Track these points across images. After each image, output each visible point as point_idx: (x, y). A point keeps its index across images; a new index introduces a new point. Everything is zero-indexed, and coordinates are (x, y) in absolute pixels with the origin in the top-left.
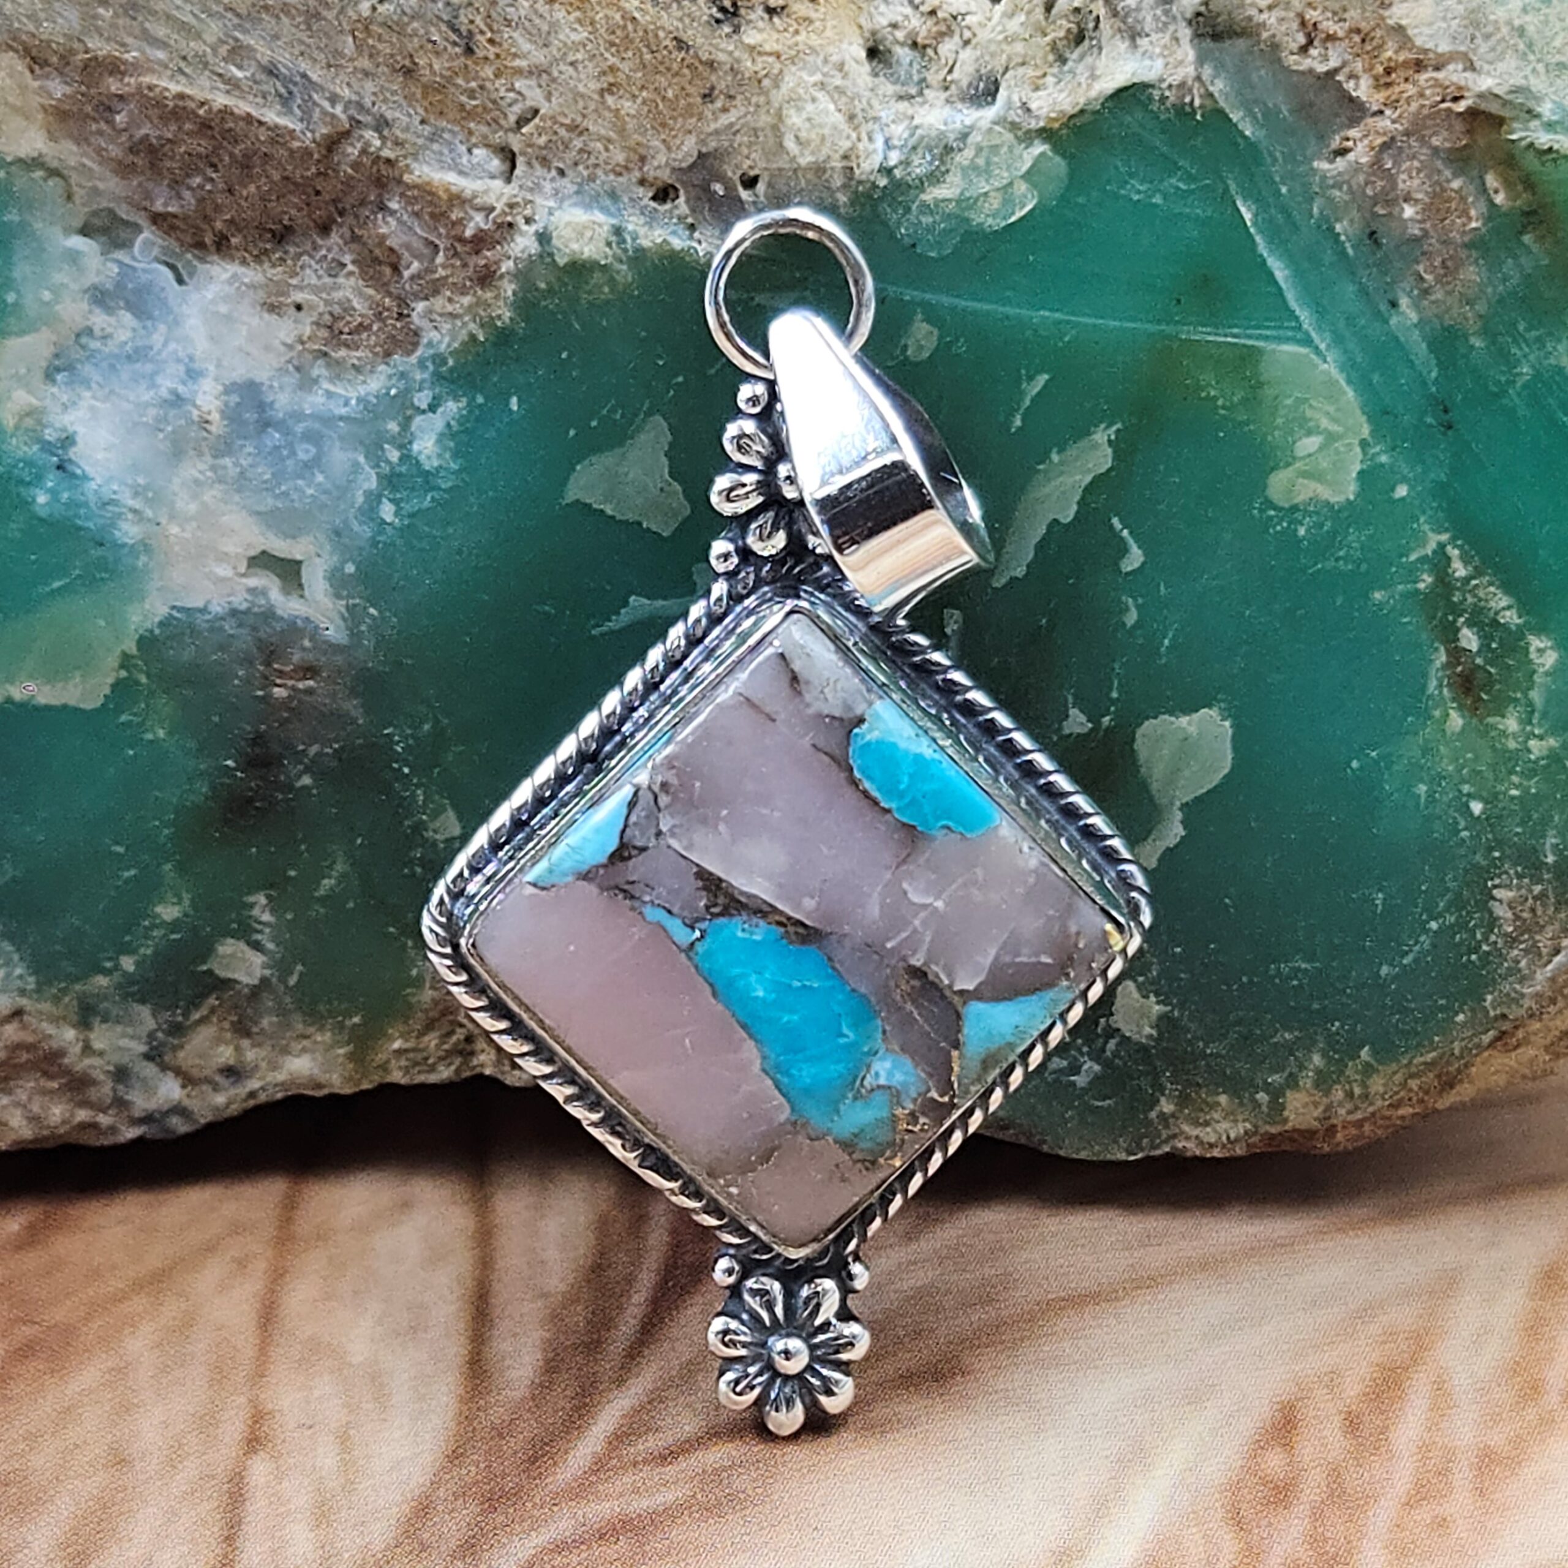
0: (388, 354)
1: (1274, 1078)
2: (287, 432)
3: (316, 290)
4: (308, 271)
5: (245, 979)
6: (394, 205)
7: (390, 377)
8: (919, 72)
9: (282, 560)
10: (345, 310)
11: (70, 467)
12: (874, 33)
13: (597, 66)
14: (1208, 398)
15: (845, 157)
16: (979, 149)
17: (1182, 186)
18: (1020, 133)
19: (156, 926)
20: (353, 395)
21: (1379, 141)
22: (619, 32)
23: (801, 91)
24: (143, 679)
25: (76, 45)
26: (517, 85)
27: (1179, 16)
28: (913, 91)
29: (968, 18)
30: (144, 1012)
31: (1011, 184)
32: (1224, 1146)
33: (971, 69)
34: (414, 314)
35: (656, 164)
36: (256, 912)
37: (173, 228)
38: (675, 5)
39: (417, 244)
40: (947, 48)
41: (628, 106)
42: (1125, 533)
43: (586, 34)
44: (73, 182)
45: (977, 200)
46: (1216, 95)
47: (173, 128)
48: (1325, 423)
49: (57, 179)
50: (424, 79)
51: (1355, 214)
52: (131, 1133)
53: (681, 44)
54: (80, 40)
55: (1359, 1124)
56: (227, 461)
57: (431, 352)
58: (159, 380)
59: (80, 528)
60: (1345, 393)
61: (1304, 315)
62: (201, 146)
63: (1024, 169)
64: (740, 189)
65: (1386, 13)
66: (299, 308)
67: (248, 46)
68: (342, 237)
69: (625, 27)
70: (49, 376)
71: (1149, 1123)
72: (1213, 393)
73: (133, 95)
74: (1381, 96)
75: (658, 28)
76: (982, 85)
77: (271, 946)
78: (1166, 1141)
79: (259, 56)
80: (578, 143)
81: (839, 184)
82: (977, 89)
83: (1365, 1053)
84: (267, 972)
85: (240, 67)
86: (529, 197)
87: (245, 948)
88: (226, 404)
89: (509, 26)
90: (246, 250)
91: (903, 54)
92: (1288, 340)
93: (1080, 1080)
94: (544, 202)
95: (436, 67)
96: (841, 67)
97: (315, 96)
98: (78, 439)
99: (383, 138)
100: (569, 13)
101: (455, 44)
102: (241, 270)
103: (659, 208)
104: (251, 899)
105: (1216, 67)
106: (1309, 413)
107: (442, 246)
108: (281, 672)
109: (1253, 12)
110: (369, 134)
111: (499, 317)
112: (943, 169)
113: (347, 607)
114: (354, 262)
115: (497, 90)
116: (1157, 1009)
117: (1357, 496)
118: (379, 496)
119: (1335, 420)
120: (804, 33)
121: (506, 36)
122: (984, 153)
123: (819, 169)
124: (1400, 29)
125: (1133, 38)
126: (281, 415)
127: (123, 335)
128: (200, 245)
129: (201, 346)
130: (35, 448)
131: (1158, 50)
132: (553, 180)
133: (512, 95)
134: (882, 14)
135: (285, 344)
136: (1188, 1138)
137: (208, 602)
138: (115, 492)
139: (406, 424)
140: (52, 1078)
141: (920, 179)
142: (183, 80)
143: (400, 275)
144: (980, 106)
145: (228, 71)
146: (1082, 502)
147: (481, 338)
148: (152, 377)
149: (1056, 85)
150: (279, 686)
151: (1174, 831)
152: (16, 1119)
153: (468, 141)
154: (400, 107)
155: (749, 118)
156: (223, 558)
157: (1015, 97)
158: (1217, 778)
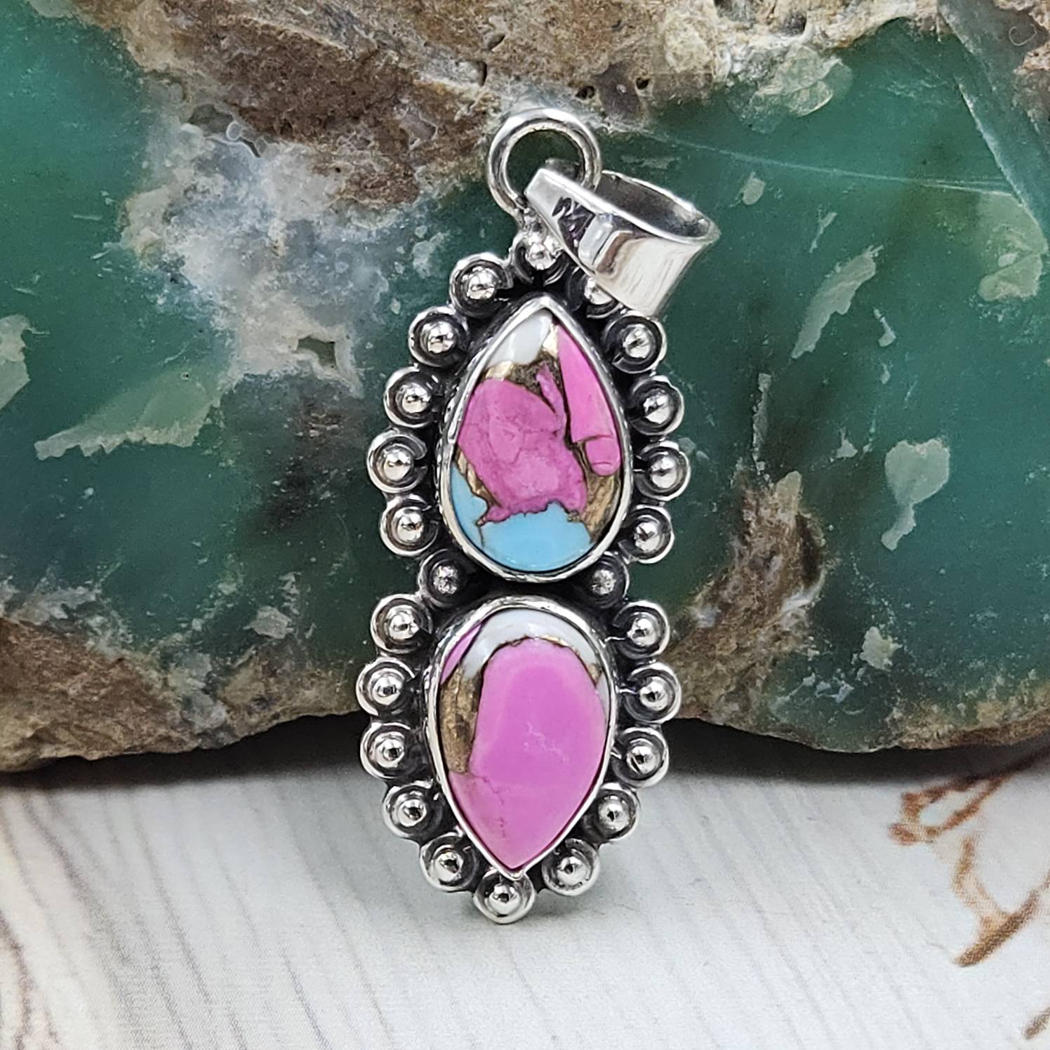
0: (397, 202)
1: (971, 693)
2: (328, 254)
3: (349, 159)
4: (344, 146)
5: (276, 636)
6: (405, 101)
7: (398, 217)
8: (751, 13)
9: (322, 342)
10: (369, 173)
11: (180, 280)
13: (544, 6)
14: (942, 228)
15: (707, 67)
16: (794, 62)
17: (928, 85)
18: (821, 51)
19: (218, 598)
20: (374, 229)
23: (677, 24)
24: (222, 425)
26: (490, 20)
28: (747, 25)
30: (205, 659)
31: (815, 85)
32: (934, 741)
33: (786, 10)
34: (415, 175)
35: (581, 72)
36: (285, 588)
37: (253, 118)
39: (419, 126)
41: (563, 34)
42: (883, 320)
44: (188, 86)
45: (793, 94)
46: (951, 25)
47: (259, 49)
48: (1019, 244)
49: (177, 85)
50: (428, 16)
51: (1040, 105)
52: (193, 744)
55: (1025, 724)
56: (289, 274)
57: (427, 199)
58: (242, 220)
59: (186, 320)
60: (1033, 222)
61: (1007, 172)
62: (278, 62)
63: (825, 74)
64: (636, 88)
66: (338, 170)
68: (368, 123)
70: (166, 219)
71: (884, 723)
72: (945, 224)
73: (232, 26)
76: (794, 21)
77: (295, 611)
78: (896, 738)
79: (318, 1)
80: (529, 59)
81: (702, 84)
82: (790, 23)
83: (1032, 674)
84: (291, 630)
85: (306, 9)
86: (497, 94)
87: (278, 613)
88: (288, 235)
90: (302, 132)
91: (740, 1)
92: (998, 188)
94: (507, 98)
95: (437, 8)
96: (701, 8)
97: (355, 27)
98: (187, 262)
99: (400, 55)
102: (300, 145)
103: (582, 101)
104: (285, 578)
105: (951, 8)
106: (1009, 237)
107: (437, 128)
108: (316, 418)
110: (391, 52)
111: (473, 175)
112: (770, 75)
113: (365, 372)
114: (375, 139)
115: (476, 23)
116: (894, 647)
117: (1039, 292)
118: (391, 297)
119: (1024, 241)
122: (797, 65)
123: (689, 75)
126: (325, 243)
127: (217, 191)
128: (270, 130)
129: (272, 195)
130: (157, 267)
132: (511, 83)
133: (486, 26)
135: (329, 196)
136: (910, 736)
137: (271, 371)
138: (211, 296)
139: (409, 249)
140: (142, 705)
141: (755, 81)
142: (268, 16)
143: (407, 148)
144: (792, 35)
145: (297, 10)
146: (854, 300)
147: (462, 189)
148: (237, 218)
149: (842, 20)
150: (313, 428)
151: (909, 523)
152: (117, 734)
153: (456, 57)
154: (412, 34)
155: (644, 41)
156: (283, 340)
157: (817, 28)
158: (940, 486)
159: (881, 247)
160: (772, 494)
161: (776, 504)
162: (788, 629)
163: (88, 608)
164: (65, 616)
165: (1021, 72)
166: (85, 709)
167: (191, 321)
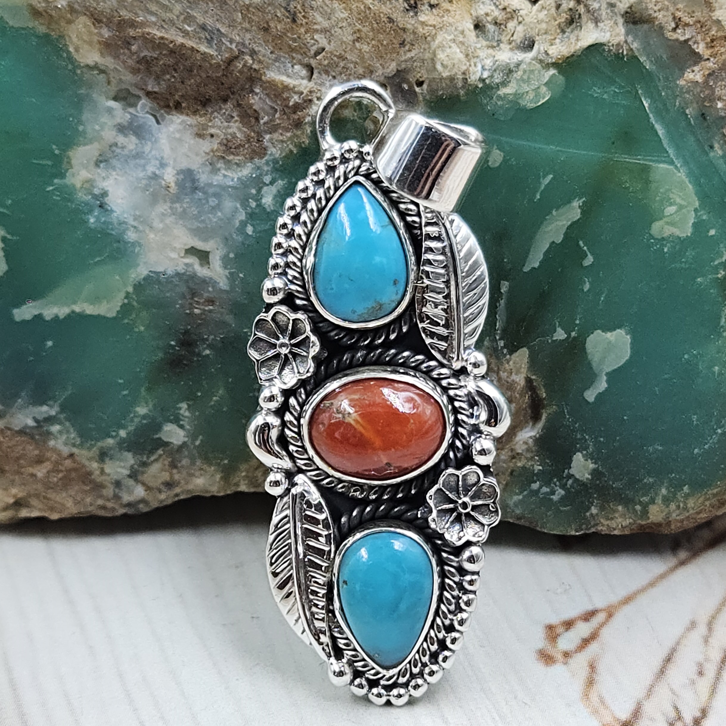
0: (252, 158)
1: (645, 499)
2: (205, 193)
3: (219, 128)
4: (216, 119)
5: (175, 442)
6: (257, 90)
7: (253, 169)
8: (498, 36)
9: (200, 251)
10: (233, 138)
11: (106, 206)
12: (477, 18)
13: (352, 29)
14: (626, 188)
15: (464, 73)
16: (525, 71)
17: (616, 90)
18: (544, 65)
19: (136, 417)
20: (236, 177)
21: (707, 73)
22: (362, 14)
23: (444, 43)
24: (135, 304)
25: (116, 14)
26: (315, 37)
27: (618, 14)
28: (495, 44)
29: (521, 11)
30: (129, 456)
31: (538, 88)
32: (619, 529)
33: (522, 35)
34: (265, 140)
35: (377, 74)
36: (182, 412)
37: (156, 98)
38: (388, 2)
39: (267, 108)
40: (511, 25)
41: (366, 48)
42: (585, 248)
43: (347, 14)
44: (111, 76)
45: (523, 94)
46: (634, 49)
47: (157, 52)
48: (678, 200)
49: (104, 75)
50: (273, 33)
51: (695, 105)
52: (122, 511)
53: (391, 20)
54: (116, 11)
55: (682, 521)
56: (178, 205)
57: (272, 157)
58: (147, 168)
59: (108, 234)
60: (688, 186)
61: (671, 151)
62: (171, 61)
63: (545, 81)
64: (415, 87)
65: (712, 14)
66: (212, 136)
67: (193, 16)
68: (233, 104)
69: (365, 12)
70: (97, 164)
71: (585, 518)
72: (628, 185)
73: (139, 36)
74: (709, 52)
75: (380, 13)
76: (526, 42)
78: (593, 526)
79: (198, 21)
80: (342, 64)
81: (461, 85)
82: (524, 44)
83: (686, 489)
85: (189, 25)
86: (319, 88)
87: (177, 428)
88: (178, 179)
89: (313, 10)
90: (189, 109)
91: (491, 28)
92: (664, 162)
93: (555, 498)
94: (326, 91)
95: (279, 28)
96: (462, 32)
97: (223, 39)
98: (110, 195)
99: (253, 59)
100: (340, 4)
101: (288, 18)
102: (186, 118)
104: (180, 405)
105: (634, 37)
106: (671, 196)
107: (278, 110)
108: (198, 302)
109: (651, 12)
110: (247, 58)
111: (303, 142)
112: (508, 80)
113: (229, 273)
114: (238, 116)
115: (306, 39)
116: (592, 466)
117: (692, 234)
118: (247, 223)
119: (683, 199)
120: (446, 17)
121: (311, 14)
122: (527, 74)
123: (452, 79)
124: (718, 22)
125: (596, 23)
126: (202, 185)
127: (131, 147)
128: (168, 106)
129: (167, 152)
130: (90, 197)
131: (608, 29)
132: (330, 80)
133: (312, 41)
134: (481, 9)
135: (206, 153)
136: (603, 525)
137: (166, 269)
138: (125, 218)
139: (259, 190)
140: (87, 485)
141: (497, 84)
142: (163, 31)
143: (259, 122)
144: (525, 52)
145: (183, 27)
146: (566, 234)
147: (295, 152)
148: (144, 166)
149: (560, 43)
150: (197, 308)
151: (602, 385)
152: (69, 503)
153: (292, 62)
154: (262, 45)
155: (421, 54)
156: (174, 249)
157: (542, 48)
158: (623, 361)
159: (584, 199)
160: (508, 363)
161: (511, 369)
162: (520, 451)
163: (50, 420)
164: (35, 424)
165: (682, 82)
166: (48, 486)
167: (112, 234)
